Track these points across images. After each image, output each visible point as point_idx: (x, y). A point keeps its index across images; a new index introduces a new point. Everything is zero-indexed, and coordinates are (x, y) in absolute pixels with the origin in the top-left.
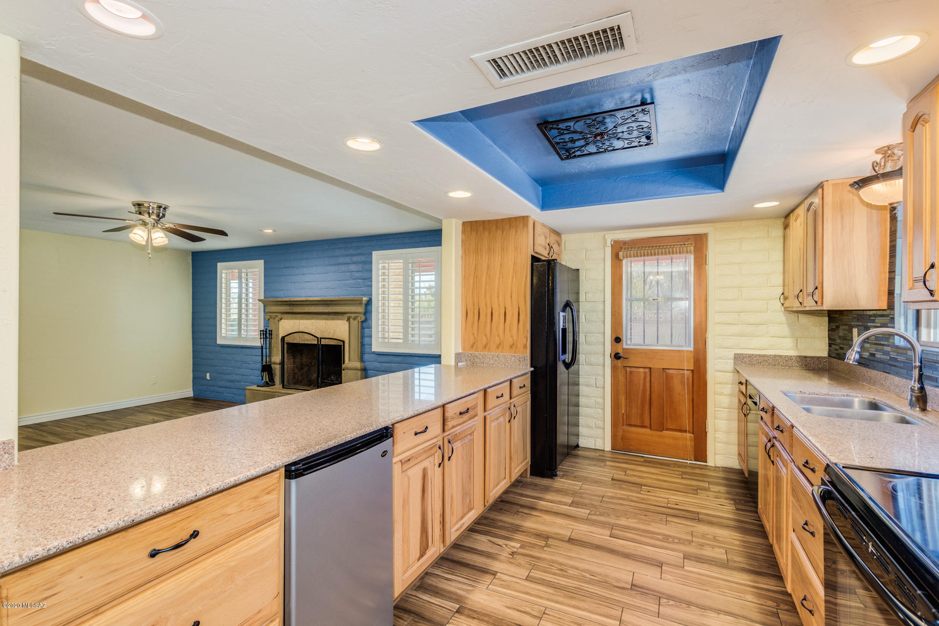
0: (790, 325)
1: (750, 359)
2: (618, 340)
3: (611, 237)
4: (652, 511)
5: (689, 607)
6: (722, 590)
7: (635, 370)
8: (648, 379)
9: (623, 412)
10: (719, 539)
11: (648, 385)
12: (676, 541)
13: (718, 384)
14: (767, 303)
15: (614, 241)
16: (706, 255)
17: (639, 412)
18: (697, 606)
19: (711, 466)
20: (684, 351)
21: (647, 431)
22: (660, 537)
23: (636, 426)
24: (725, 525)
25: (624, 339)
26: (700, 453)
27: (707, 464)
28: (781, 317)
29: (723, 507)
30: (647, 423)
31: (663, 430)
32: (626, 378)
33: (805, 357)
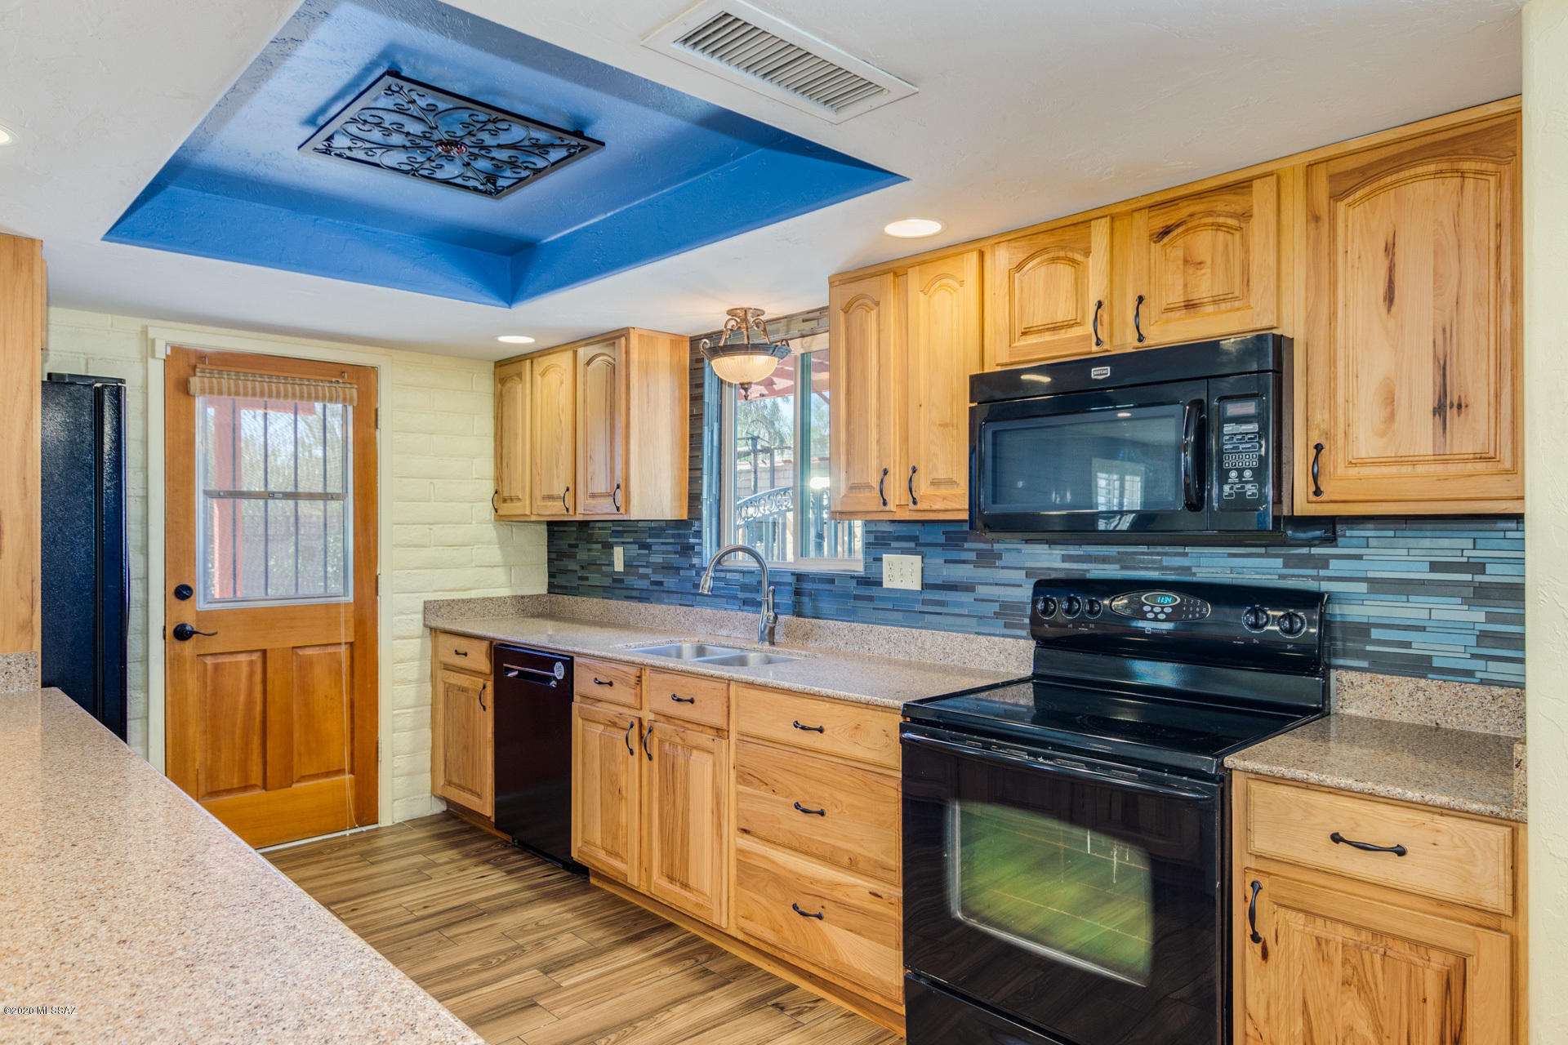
0: (503, 544)
1: (449, 608)
2: (183, 593)
3: (167, 336)
4: (406, 936)
5: (636, 1027)
6: (634, 982)
7: (227, 659)
8: (258, 677)
9: (197, 767)
10: (546, 922)
11: (258, 689)
12: (503, 958)
13: (398, 662)
14: (472, 507)
15: (174, 348)
16: (377, 410)
17: (237, 758)
18: (640, 1018)
19: (388, 827)
20: (339, 604)
21: (258, 794)
22: (476, 966)
23: (229, 791)
24: (525, 901)
25: (199, 589)
26: (366, 808)
27: (380, 825)
28: (490, 531)
29: (485, 879)
30: (256, 776)
31: (293, 783)
32: (205, 683)
33: (522, 597)
